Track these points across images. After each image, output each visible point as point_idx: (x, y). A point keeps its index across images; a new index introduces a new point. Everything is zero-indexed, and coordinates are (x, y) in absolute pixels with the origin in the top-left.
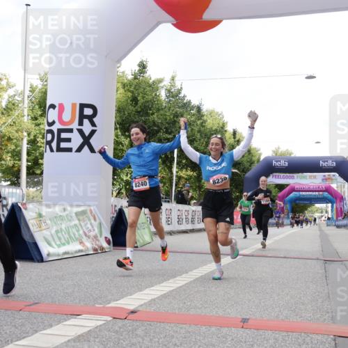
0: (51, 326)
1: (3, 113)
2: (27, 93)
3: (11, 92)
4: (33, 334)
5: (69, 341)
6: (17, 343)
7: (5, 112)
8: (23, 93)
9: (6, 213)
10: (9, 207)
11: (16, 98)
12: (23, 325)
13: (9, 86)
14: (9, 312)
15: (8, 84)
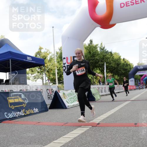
0: (73, 130)
1: (49, 62)
2: (55, 54)
3: (50, 55)
4: (68, 133)
5: (79, 135)
6: (63, 137)
7: (49, 61)
8: (54, 54)
9: (54, 94)
10: (54, 92)
11: (52, 56)
12: (64, 131)
13: (50, 53)
14: (59, 126)
15: (49, 52)
